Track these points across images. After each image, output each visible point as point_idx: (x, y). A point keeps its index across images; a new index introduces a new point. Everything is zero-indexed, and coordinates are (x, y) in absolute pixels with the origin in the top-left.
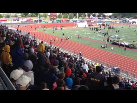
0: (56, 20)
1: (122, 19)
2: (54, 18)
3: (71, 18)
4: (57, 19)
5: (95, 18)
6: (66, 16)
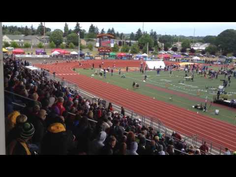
0: (109, 55)
2: (106, 52)
3: (134, 52)
5: (175, 53)
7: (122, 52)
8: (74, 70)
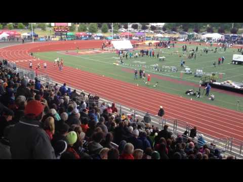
0: (66, 35)
1: (185, 34)
2: (63, 32)
3: (93, 31)
4: (69, 33)
5: (136, 31)
6: (83, 28)
7: (79, 31)
8: (32, 54)
